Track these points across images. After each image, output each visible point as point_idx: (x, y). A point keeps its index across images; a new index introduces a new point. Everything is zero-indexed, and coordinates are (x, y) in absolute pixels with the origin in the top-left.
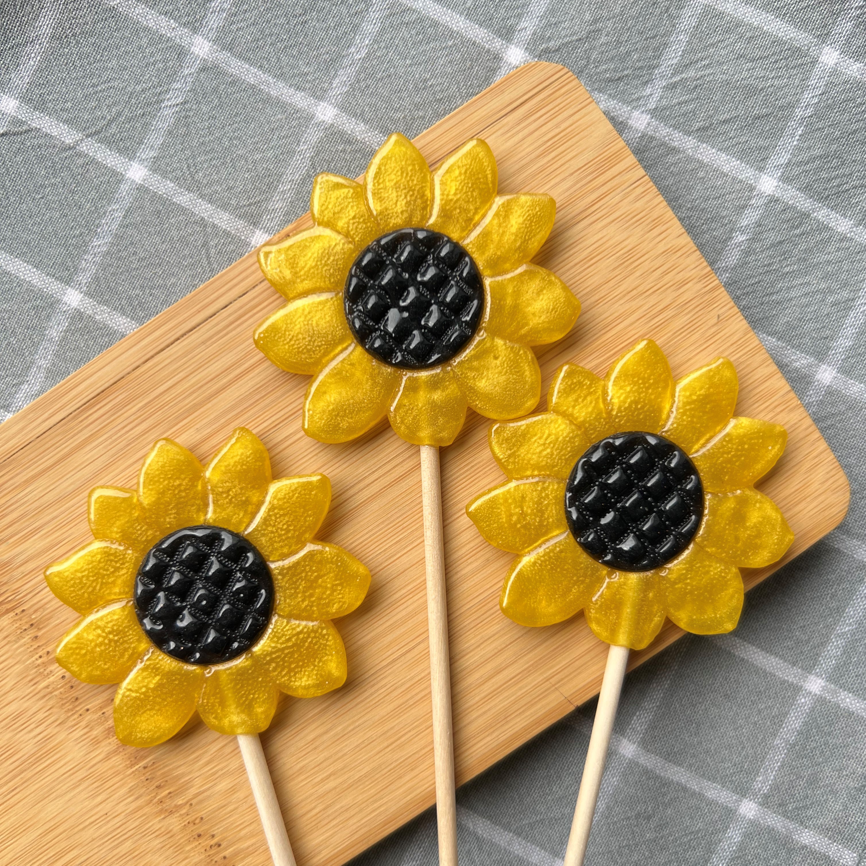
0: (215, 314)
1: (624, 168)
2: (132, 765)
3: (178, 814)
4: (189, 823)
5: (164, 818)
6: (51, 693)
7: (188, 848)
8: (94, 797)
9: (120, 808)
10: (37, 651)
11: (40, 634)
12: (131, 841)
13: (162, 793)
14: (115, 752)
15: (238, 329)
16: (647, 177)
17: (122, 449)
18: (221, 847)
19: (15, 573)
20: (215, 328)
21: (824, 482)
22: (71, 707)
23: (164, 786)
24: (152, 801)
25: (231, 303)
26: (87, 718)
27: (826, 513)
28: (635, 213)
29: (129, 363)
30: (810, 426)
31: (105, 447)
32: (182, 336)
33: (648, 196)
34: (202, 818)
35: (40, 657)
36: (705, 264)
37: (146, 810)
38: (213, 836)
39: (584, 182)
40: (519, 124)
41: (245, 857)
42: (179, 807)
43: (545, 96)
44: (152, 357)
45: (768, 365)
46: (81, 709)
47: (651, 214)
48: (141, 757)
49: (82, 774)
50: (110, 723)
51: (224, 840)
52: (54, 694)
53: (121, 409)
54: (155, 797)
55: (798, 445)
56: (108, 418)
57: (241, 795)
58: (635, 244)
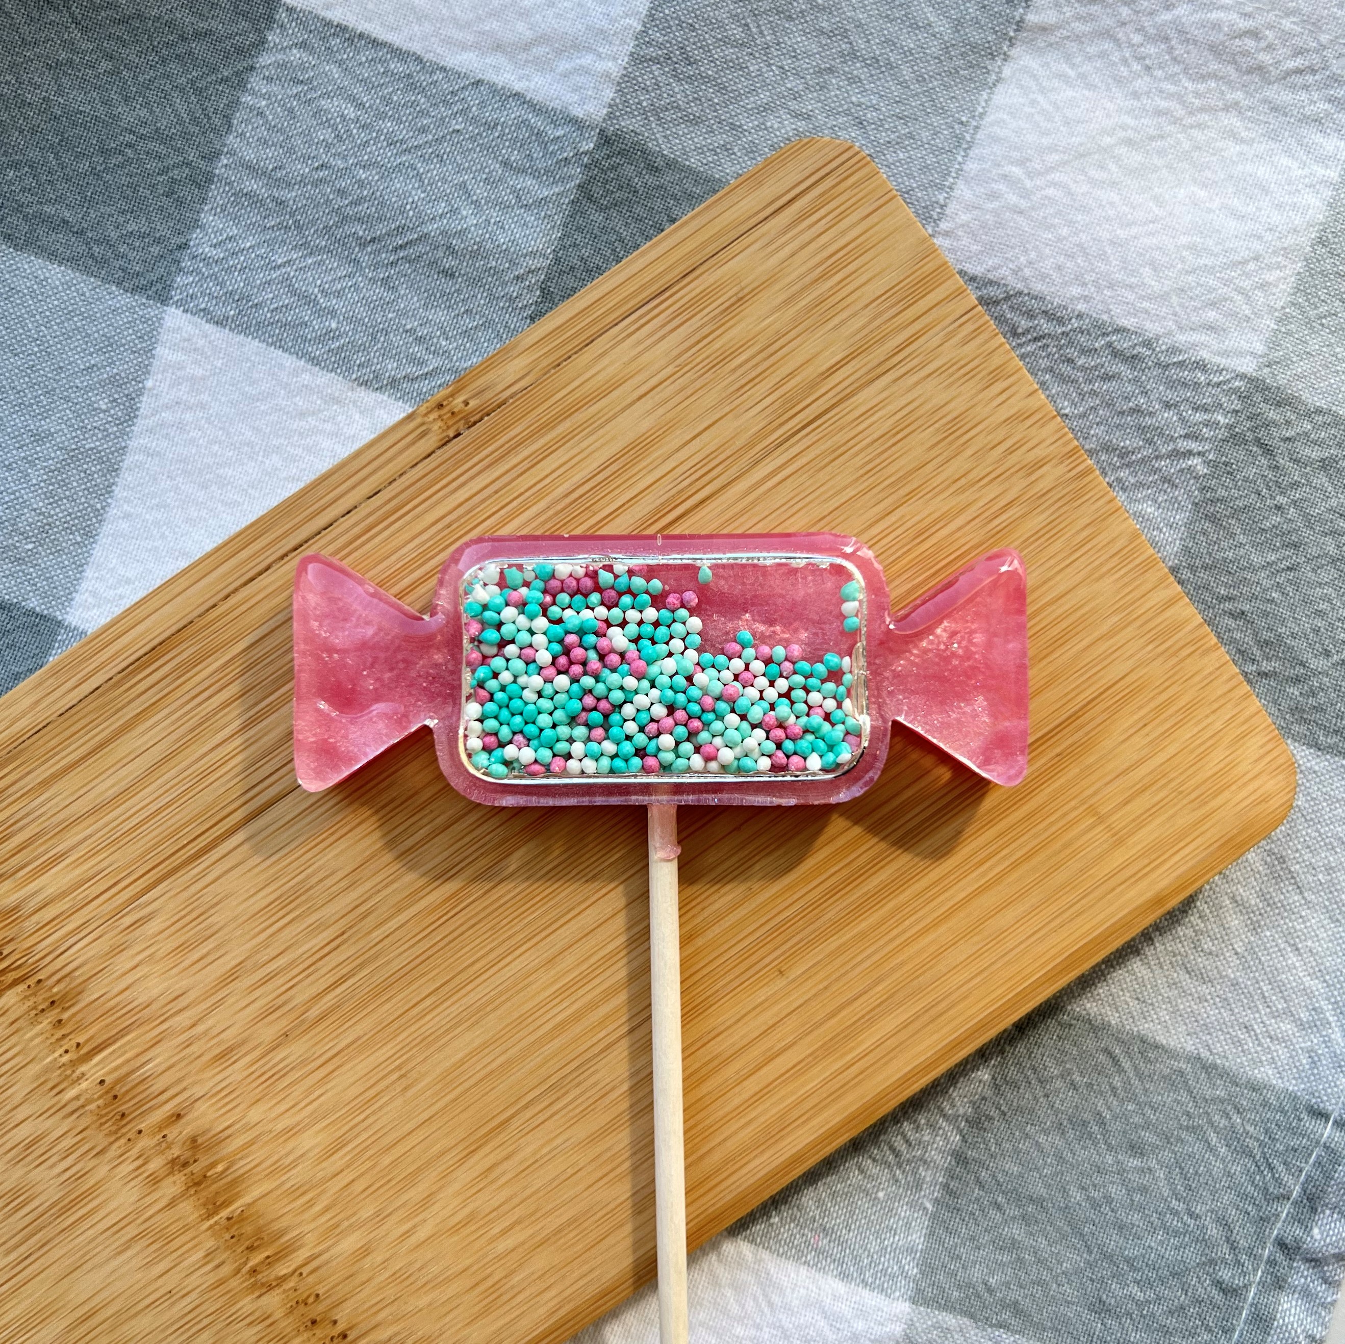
0: (330, 526)
1: (944, 296)
2: (209, 1216)
3: (281, 1290)
4: (297, 1303)
5: (259, 1297)
6: (83, 1106)
7: (296, 1342)
8: (151, 1265)
9: (194, 1280)
10: (61, 1043)
12: (208, 1333)
13: (255, 1258)
14: (184, 1196)
17: (191, 731)
18: (349, 1338)
19: (26, 924)
21: (1258, 760)
22: (114, 1128)
23: (258, 1246)
24: (240, 1270)
25: (356, 507)
26: (141, 1144)
28: (962, 363)
29: (201, 600)
30: (1234, 677)
31: (165, 728)
32: (282, 557)
33: (981, 337)
35: (66, 1052)
37: (234, 1283)
38: (335, 1322)
39: (883, 319)
40: (785, 233)
42: (282, 1279)
43: (824, 189)
44: (236, 590)
45: (1167, 586)
46: (130, 1130)
47: (985, 364)
48: (223, 1203)
49: (131, 1231)
50: (176, 1152)
51: (350, 1328)
52: (87, 1108)
53: (188, 671)
54: (245, 1264)
55: (1216, 706)
56: (168, 686)
57: (377, 1257)
58: (963, 409)
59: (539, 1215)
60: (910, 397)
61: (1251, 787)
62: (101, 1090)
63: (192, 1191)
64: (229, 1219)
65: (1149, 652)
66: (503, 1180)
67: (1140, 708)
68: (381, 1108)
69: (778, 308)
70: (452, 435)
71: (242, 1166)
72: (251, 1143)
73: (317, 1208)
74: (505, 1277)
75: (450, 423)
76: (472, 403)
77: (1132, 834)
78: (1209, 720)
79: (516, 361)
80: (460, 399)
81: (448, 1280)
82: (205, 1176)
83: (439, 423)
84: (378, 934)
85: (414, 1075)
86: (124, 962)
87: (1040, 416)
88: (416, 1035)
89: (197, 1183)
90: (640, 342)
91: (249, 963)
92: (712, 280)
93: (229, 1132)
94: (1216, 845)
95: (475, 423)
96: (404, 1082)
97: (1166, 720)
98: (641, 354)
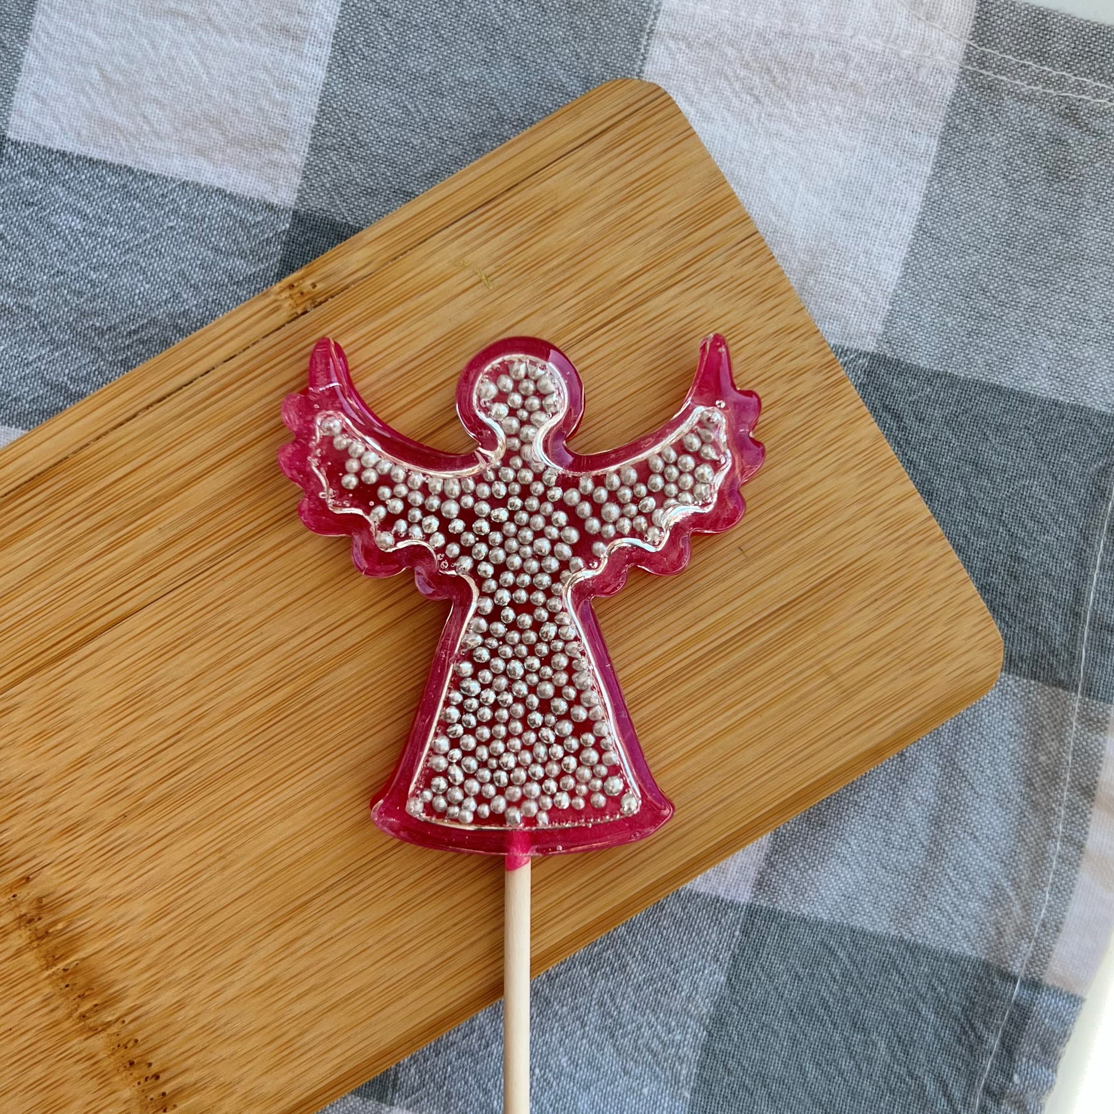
0: (191, 382)
1: (729, 222)
2: (48, 966)
3: (106, 1034)
4: (119, 1046)
7: (116, 1079)
9: (32, 1021)
12: (41, 1066)
13: (85, 1005)
14: (27, 948)
15: (222, 402)
17: (60, 551)
18: (161, 1080)
20: (190, 401)
21: (971, 636)
23: (89, 995)
24: (71, 1014)
25: (213, 368)
27: (972, 677)
28: (741, 280)
29: (76, 439)
30: (955, 564)
31: (38, 547)
32: (148, 407)
33: (759, 258)
37: (66, 1025)
38: (150, 1065)
39: (675, 238)
40: (597, 158)
41: (191, 1095)
42: (107, 1025)
43: (635, 122)
44: (106, 433)
47: (761, 283)
48: (61, 956)
50: (23, 909)
51: (163, 1071)
53: (61, 499)
54: (76, 1010)
55: (937, 588)
56: (43, 510)
57: (189, 1011)
58: (738, 321)
59: (331, 984)
60: (694, 307)
61: (964, 659)
63: (35, 944)
64: (65, 970)
66: (302, 952)
67: (873, 585)
68: (201, 884)
69: (586, 223)
70: (300, 312)
71: (78, 926)
72: (89, 906)
73: (141, 966)
74: (299, 1035)
75: (299, 302)
76: (320, 286)
77: (858, 692)
78: (931, 600)
79: (359, 253)
80: (308, 282)
81: (249, 1035)
82: (47, 932)
83: (290, 301)
84: (208, 735)
85: (230, 857)
87: (805, 330)
88: (236, 823)
89: (40, 937)
90: (466, 243)
91: (97, 754)
92: (530, 196)
93: (72, 894)
94: (930, 707)
95: (320, 303)
96: (222, 863)
97: (894, 597)
98: (466, 254)
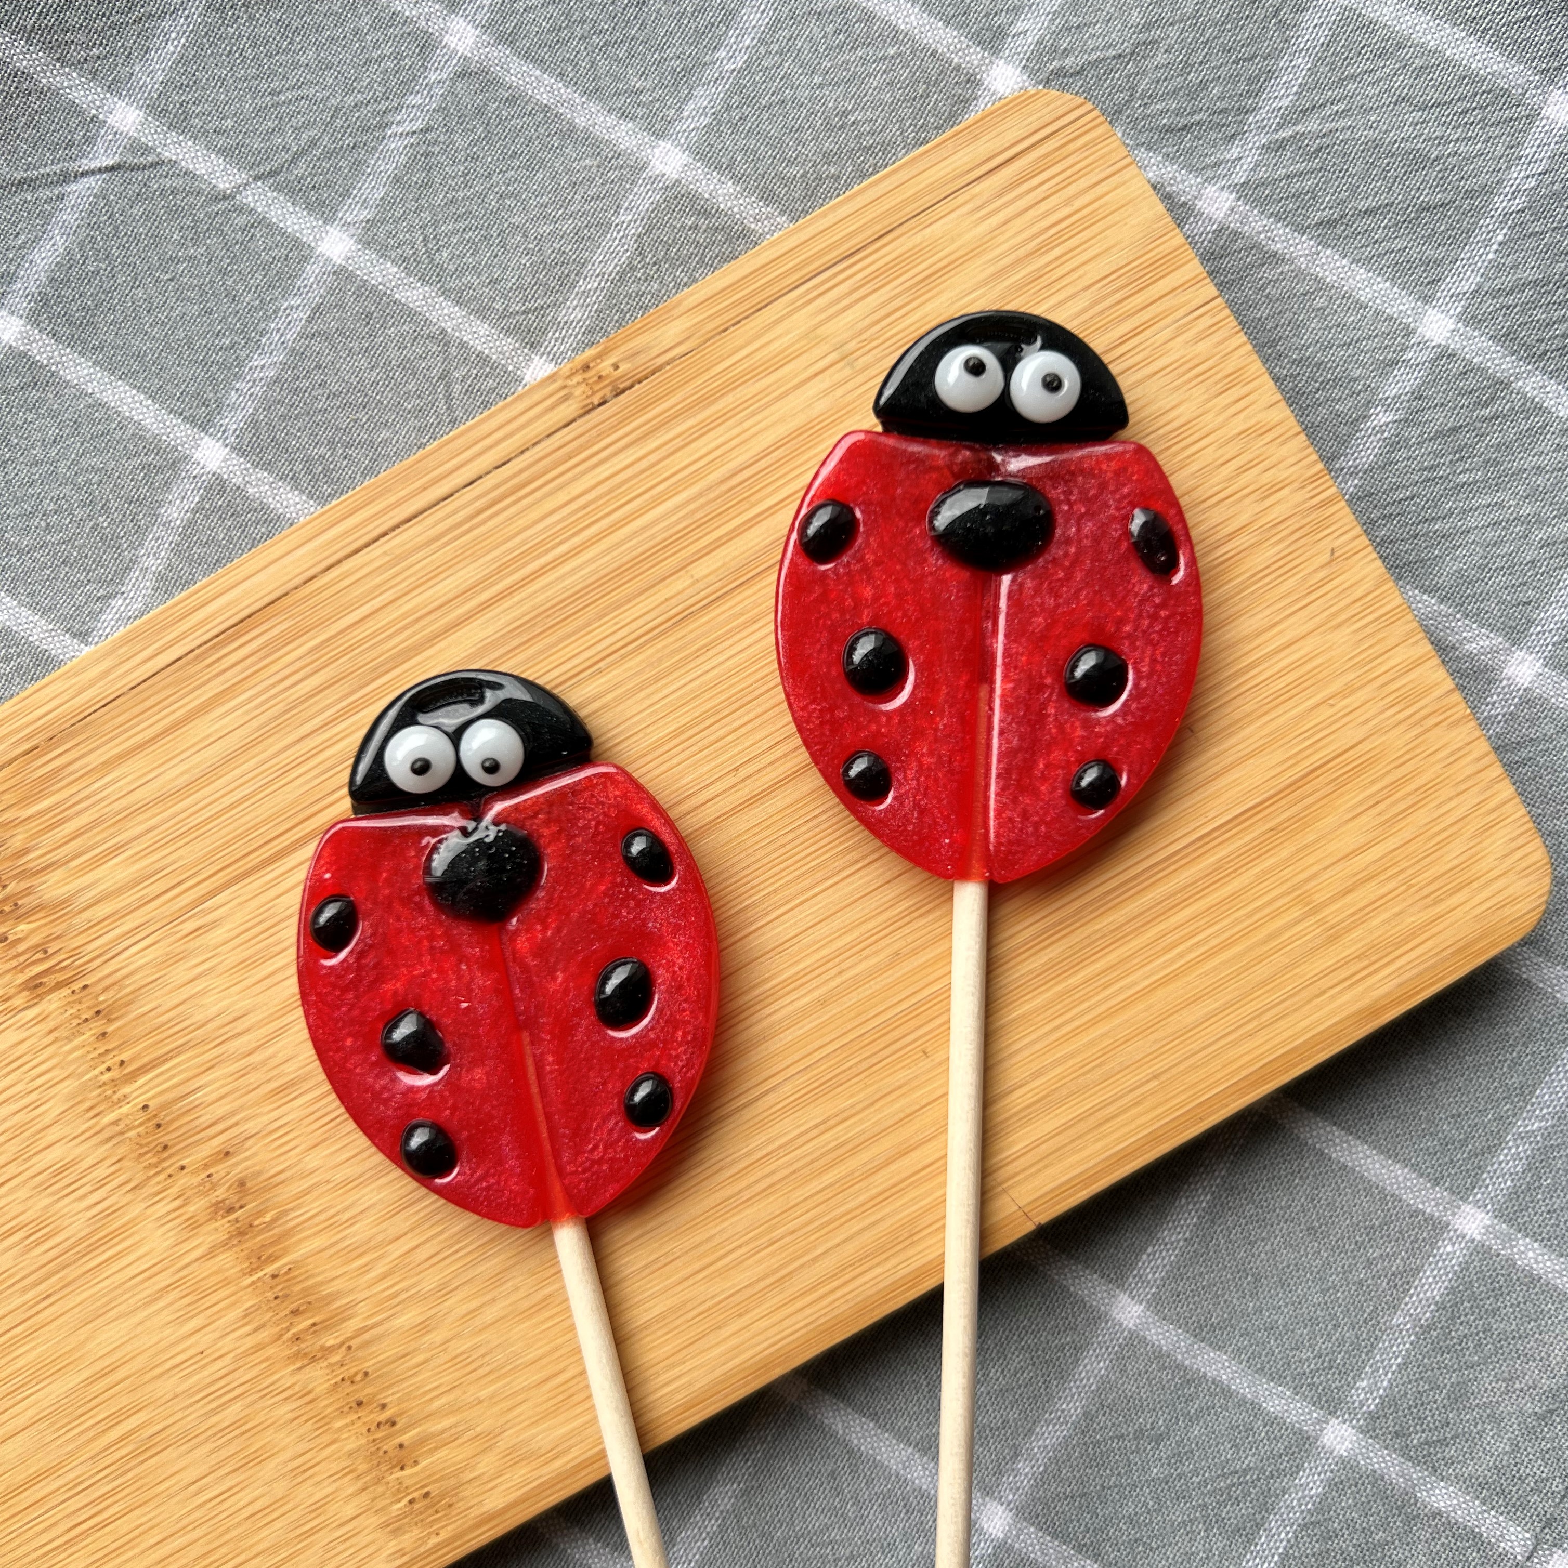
0: (451, 495)
1: (1180, 282)
2: (252, 1270)
3: (326, 1364)
4: (343, 1380)
5: (300, 1369)
6: (122, 1133)
7: (338, 1424)
8: (182, 1320)
9: (227, 1343)
10: (102, 1059)
11: (110, 1029)
12: (239, 1404)
13: (300, 1323)
14: (224, 1245)
15: (491, 524)
16: (1220, 299)
17: (276, 718)
18: (398, 1426)
19: (76, 921)
20: (450, 519)
21: (1506, 856)
22: (154, 1160)
23: (304, 1312)
24: (282, 1335)
25: (480, 477)
26: (182, 1182)
27: (1507, 911)
28: (1196, 361)
29: (298, 571)
30: (1486, 755)
31: (247, 713)
32: (393, 529)
33: (1220, 332)
34: (366, 1374)
35: (109, 1069)
36: (1315, 457)
37: (271, 1351)
38: (384, 1406)
39: (1108, 303)
40: (1000, 196)
41: (436, 1449)
42: (328, 1351)
43: (1050, 149)
44: (339, 562)
45: (1416, 642)
46: (171, 1165)
47: (1222, 365)
48: (270, 1256)
49: (164, 1279)
50: (220, 1193)
51: (401, 1415)
52: (127, 1135)
54: (288, 1329)
55: (1463, 787)
57: (438, 1336)
61: (1495, 887)
62: (143, 1117)
63: (235, 1242)
64: (274, 1277)
65: (1388, 718)
67: (1373, 782)
70: (596, 403)
71: (293, 1219)
72: (307, 1192)
73: (373, 1274)
75: (596, 388)
76: (623, 367)
78: (1453, 804)
79: (677, 322)
80: (609, 361)
81: (516, 1371)
82: (251, 1226)
83: (583, 387)
86: (180, 973)
89: (242, 1232)
90: (820, 311)
92: (910, 245)
93: (282, 1177)
95: (623, 391)
97: (1403, 798)
98: (821, 323)
